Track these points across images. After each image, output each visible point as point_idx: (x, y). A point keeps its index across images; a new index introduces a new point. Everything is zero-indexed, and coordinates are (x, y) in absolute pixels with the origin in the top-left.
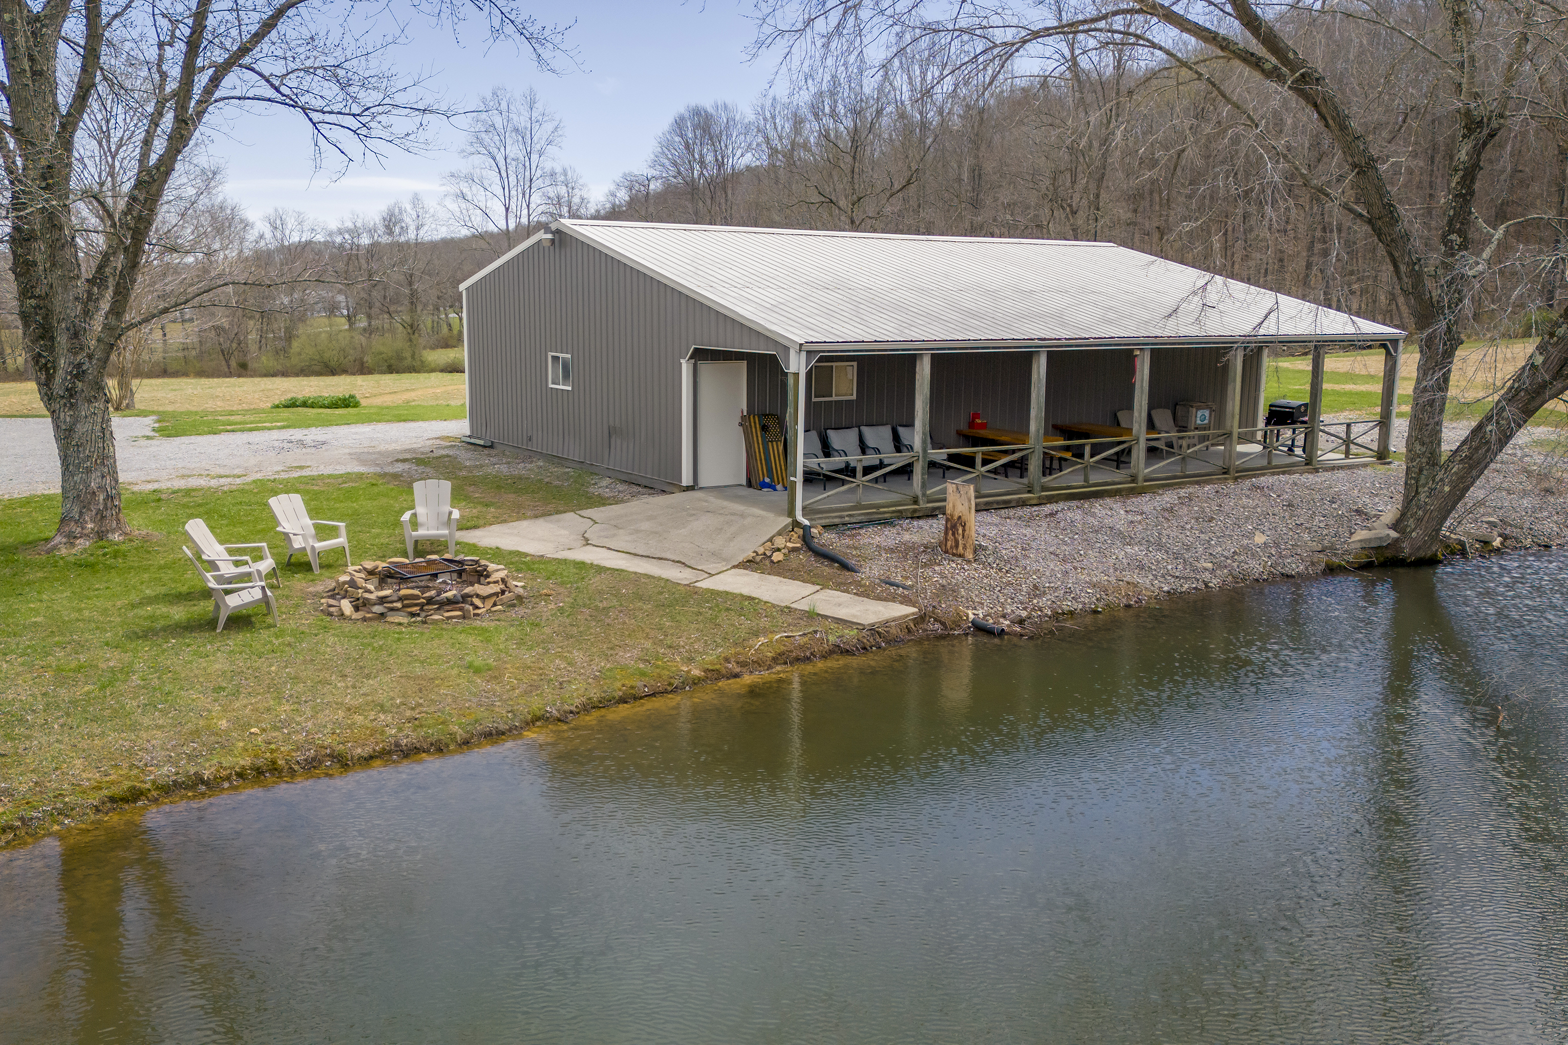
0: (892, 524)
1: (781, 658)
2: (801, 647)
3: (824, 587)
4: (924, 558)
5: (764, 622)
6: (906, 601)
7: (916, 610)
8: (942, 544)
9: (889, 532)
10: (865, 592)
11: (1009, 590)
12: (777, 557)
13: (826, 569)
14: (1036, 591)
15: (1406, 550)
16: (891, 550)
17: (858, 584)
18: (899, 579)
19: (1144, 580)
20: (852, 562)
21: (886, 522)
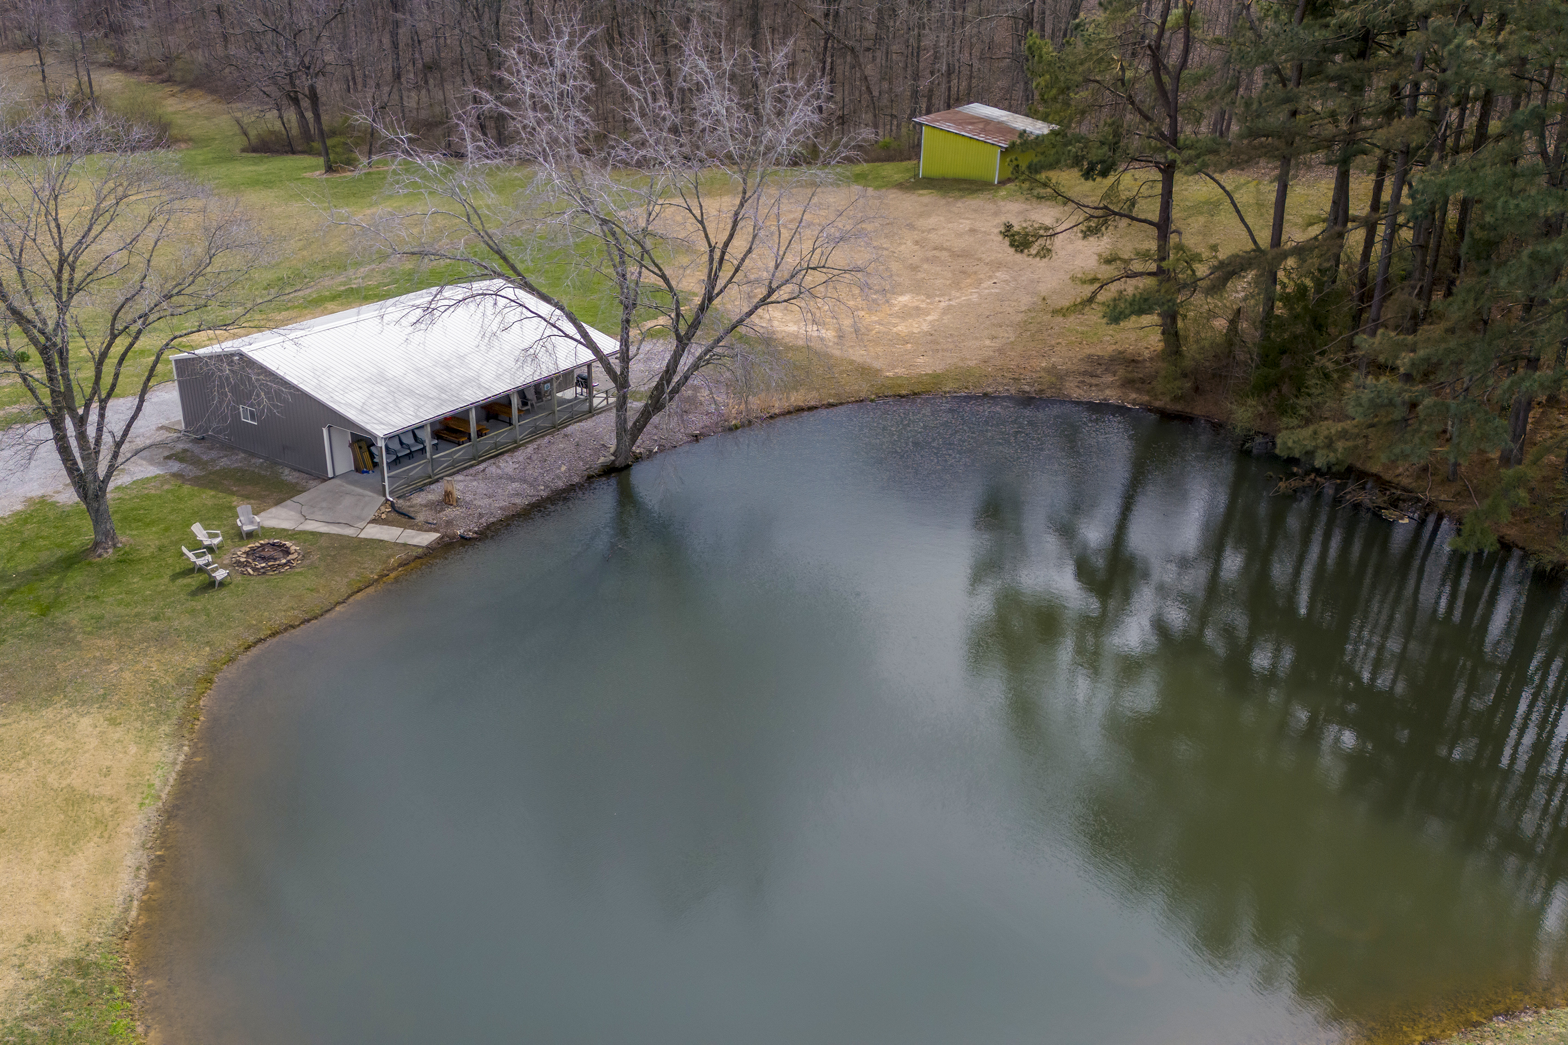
0: (423, 490)
1: (400, 565)
2: (405, 560)
3: (405, 528)
4: (438, 508)
5: (390, 552)
6: (436, 531)
7: (439, 535)
8: (444, 500)
9: (423, 494)
10: (421, 529)
11: (471, 517)
12: (384, 516)
13: (404, 520)
14: (481, 516)
15: (617, 464)
16: (426, 506)
17: (417, 525)
18: (431, 521)
19: (518, 501)
20: (412, 515)
21: (420, 489)
